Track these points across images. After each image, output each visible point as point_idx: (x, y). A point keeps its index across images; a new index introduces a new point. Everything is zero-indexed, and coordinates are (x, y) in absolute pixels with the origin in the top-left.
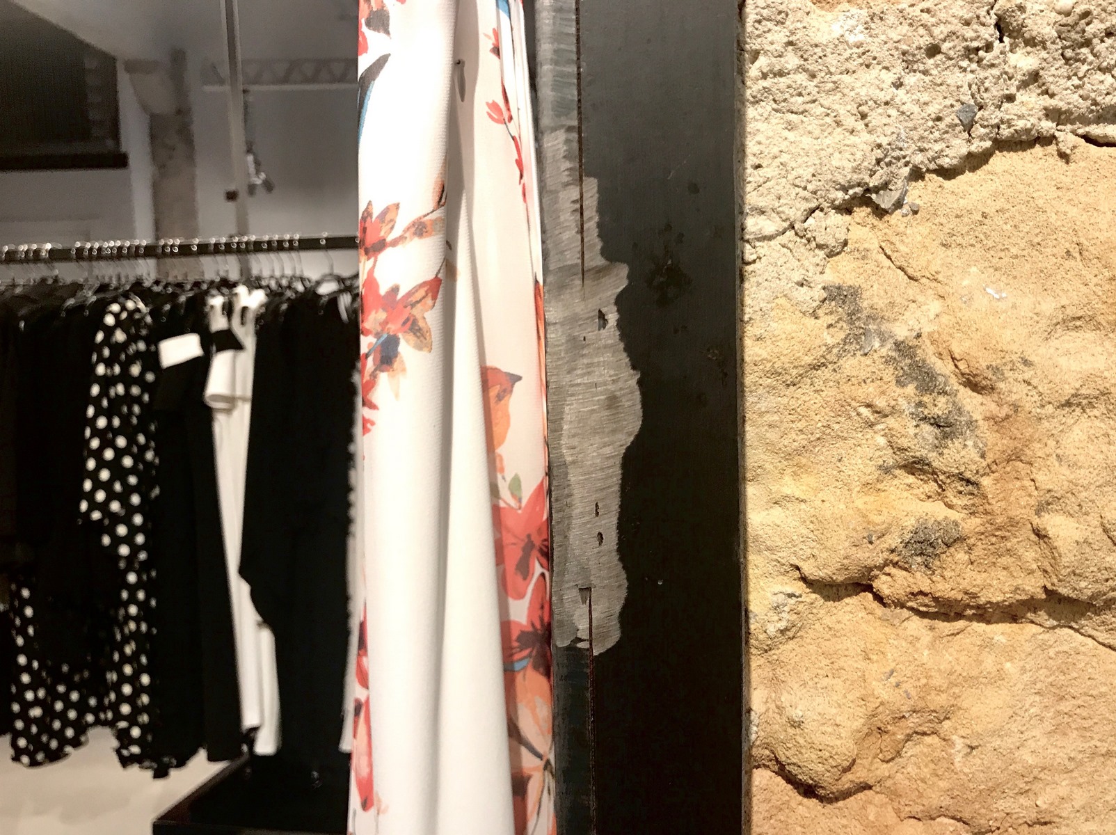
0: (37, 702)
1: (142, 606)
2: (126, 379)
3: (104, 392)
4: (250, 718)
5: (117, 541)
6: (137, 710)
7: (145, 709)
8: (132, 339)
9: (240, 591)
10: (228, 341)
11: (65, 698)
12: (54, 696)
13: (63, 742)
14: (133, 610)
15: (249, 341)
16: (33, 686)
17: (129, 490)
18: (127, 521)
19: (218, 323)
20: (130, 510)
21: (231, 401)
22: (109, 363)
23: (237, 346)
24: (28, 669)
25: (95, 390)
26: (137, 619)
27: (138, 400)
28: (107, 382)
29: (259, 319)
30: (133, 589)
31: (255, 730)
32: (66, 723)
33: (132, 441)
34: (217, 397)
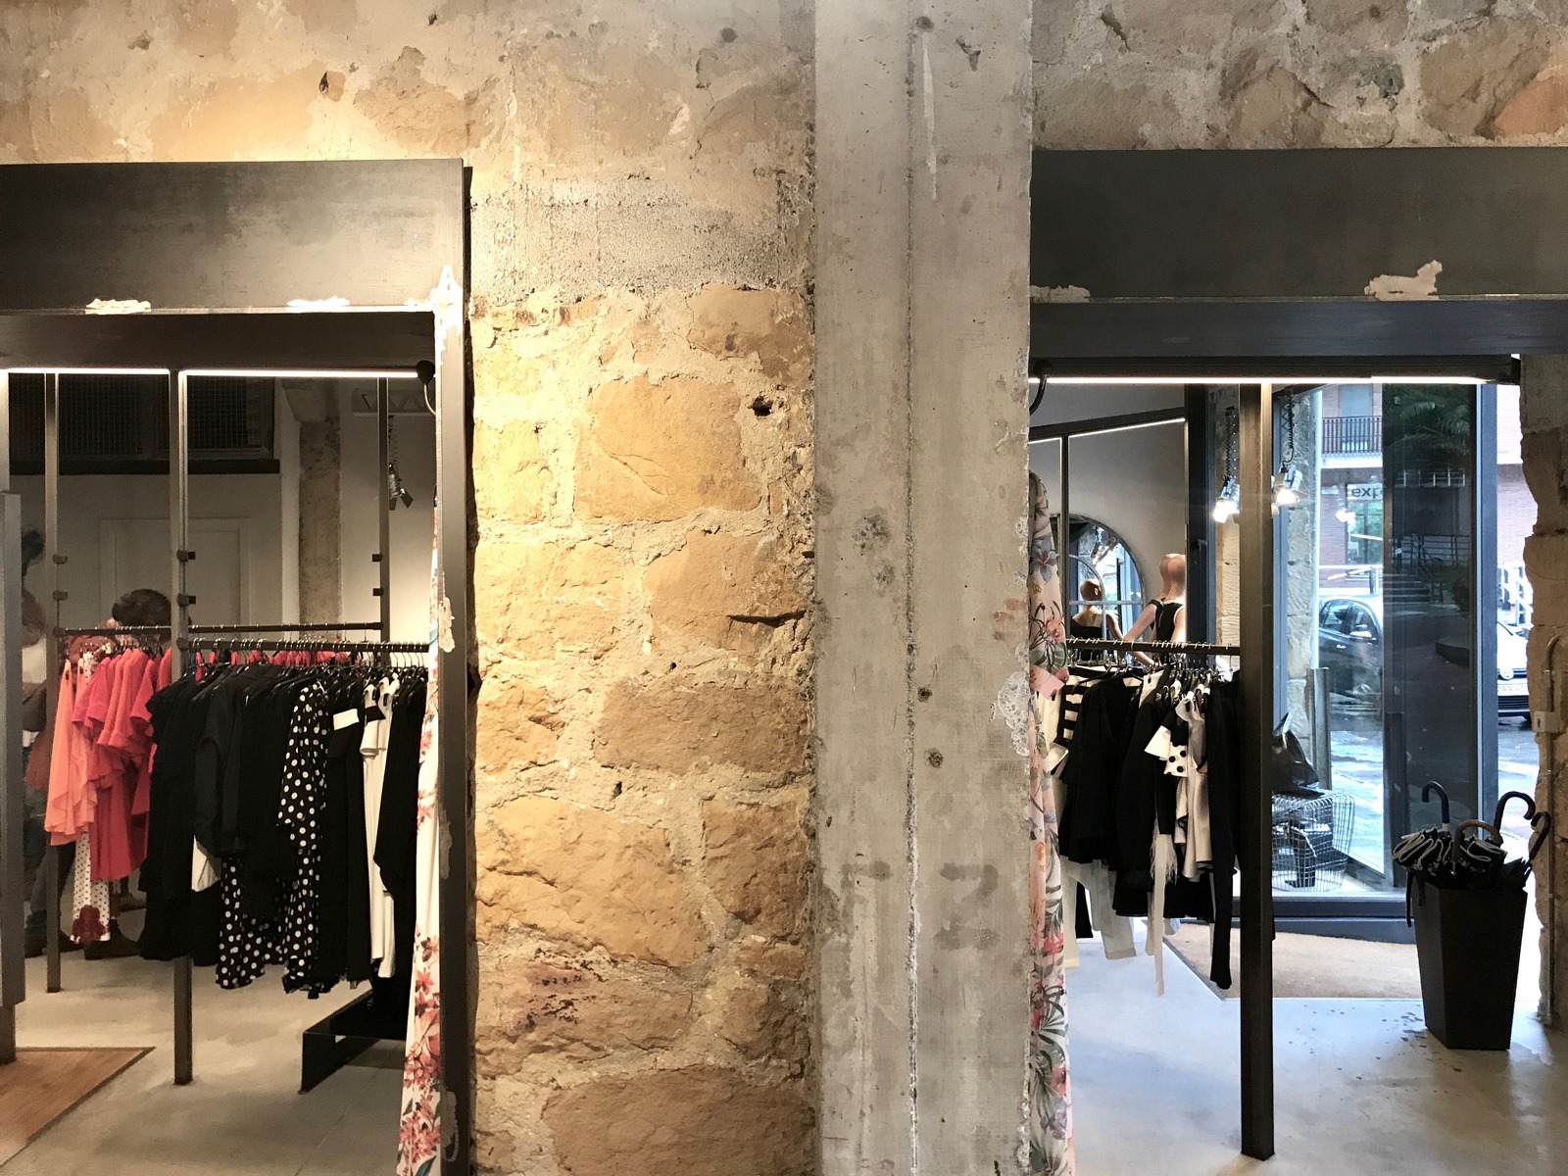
0: (235, 943)
1: (311, 879)
2: (311, 735)
3: (297, 744)
4: (376, 954)
5: (300, 837)
6: (303, 948)
7: (309, 946)
8: (315, 710)
9: (374, 871)
10: (376, 714)
11: (252, 941)
12: (245, 940)
13: (250, 972)
14: (305, 882)
15: (388, 714)
16: (234, 933)
17: (308, 805)
18: (306, 824)
19: (369, 703)
20: (309, 818)
21: (375, 752)
22: (301, 725)
23: (382, 717)
24: (231, 920)
25: (292, 742)
26: (307, 888)
27: (317, 748)
28: (299, 737)
29: (394, 700)
30: (306, 868)
31: (379, 961)
32: (253, 959)
33: (312, 773)
34: (365, 750)
